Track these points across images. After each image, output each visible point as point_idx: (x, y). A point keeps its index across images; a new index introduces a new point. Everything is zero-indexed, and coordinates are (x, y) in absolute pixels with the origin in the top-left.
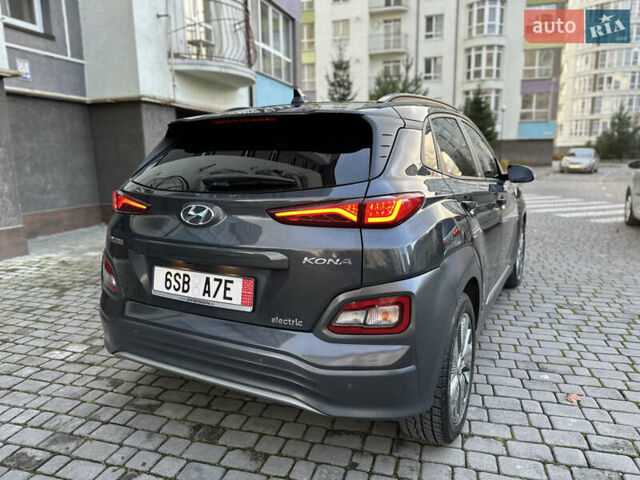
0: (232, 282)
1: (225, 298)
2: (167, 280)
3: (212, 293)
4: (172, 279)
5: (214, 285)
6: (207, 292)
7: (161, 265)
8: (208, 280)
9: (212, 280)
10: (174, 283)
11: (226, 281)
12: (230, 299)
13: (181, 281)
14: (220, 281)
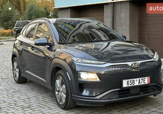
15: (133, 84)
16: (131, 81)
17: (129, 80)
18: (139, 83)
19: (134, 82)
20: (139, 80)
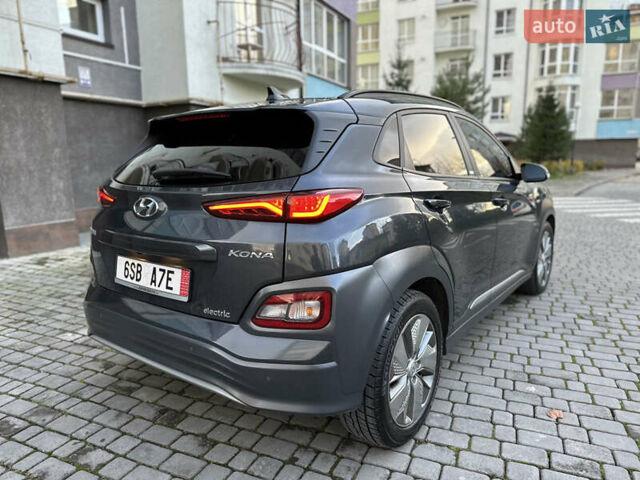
0: (172, 272)
1: (168, 288)
2: (126, 269)
3: (158, 283)
4: (129, 268)
5: (159, 274)
6: (153, 281)
7: (122, 255)
8: (155, 269)
9: (157, 270)
10: (131, 272)
11: (169, 272)
12: (171, 289)
13: (135, 270)
14: (164, 271)
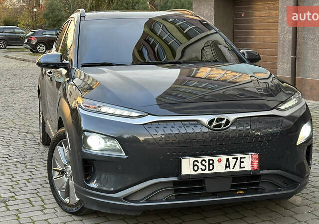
15: (209, 170)
16: (204, 162)
17: (200, 159)
18: (228, 169)
19: (212, 164)
20: (228, 160)
